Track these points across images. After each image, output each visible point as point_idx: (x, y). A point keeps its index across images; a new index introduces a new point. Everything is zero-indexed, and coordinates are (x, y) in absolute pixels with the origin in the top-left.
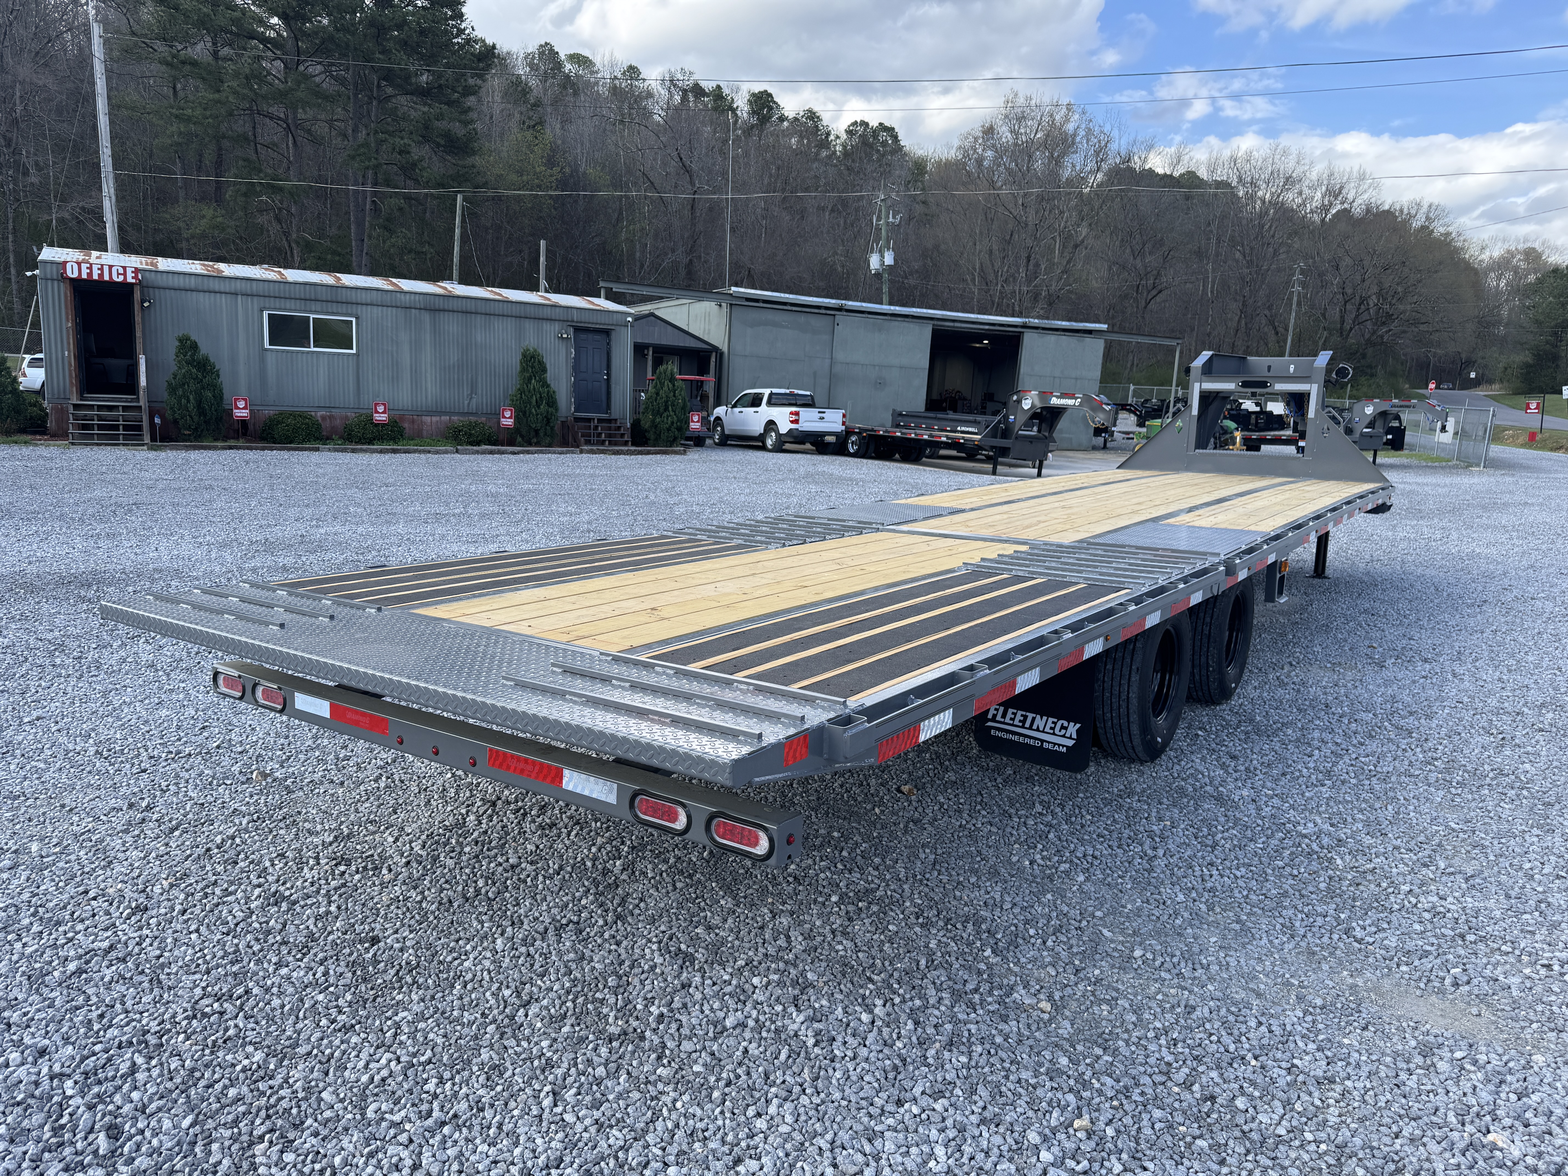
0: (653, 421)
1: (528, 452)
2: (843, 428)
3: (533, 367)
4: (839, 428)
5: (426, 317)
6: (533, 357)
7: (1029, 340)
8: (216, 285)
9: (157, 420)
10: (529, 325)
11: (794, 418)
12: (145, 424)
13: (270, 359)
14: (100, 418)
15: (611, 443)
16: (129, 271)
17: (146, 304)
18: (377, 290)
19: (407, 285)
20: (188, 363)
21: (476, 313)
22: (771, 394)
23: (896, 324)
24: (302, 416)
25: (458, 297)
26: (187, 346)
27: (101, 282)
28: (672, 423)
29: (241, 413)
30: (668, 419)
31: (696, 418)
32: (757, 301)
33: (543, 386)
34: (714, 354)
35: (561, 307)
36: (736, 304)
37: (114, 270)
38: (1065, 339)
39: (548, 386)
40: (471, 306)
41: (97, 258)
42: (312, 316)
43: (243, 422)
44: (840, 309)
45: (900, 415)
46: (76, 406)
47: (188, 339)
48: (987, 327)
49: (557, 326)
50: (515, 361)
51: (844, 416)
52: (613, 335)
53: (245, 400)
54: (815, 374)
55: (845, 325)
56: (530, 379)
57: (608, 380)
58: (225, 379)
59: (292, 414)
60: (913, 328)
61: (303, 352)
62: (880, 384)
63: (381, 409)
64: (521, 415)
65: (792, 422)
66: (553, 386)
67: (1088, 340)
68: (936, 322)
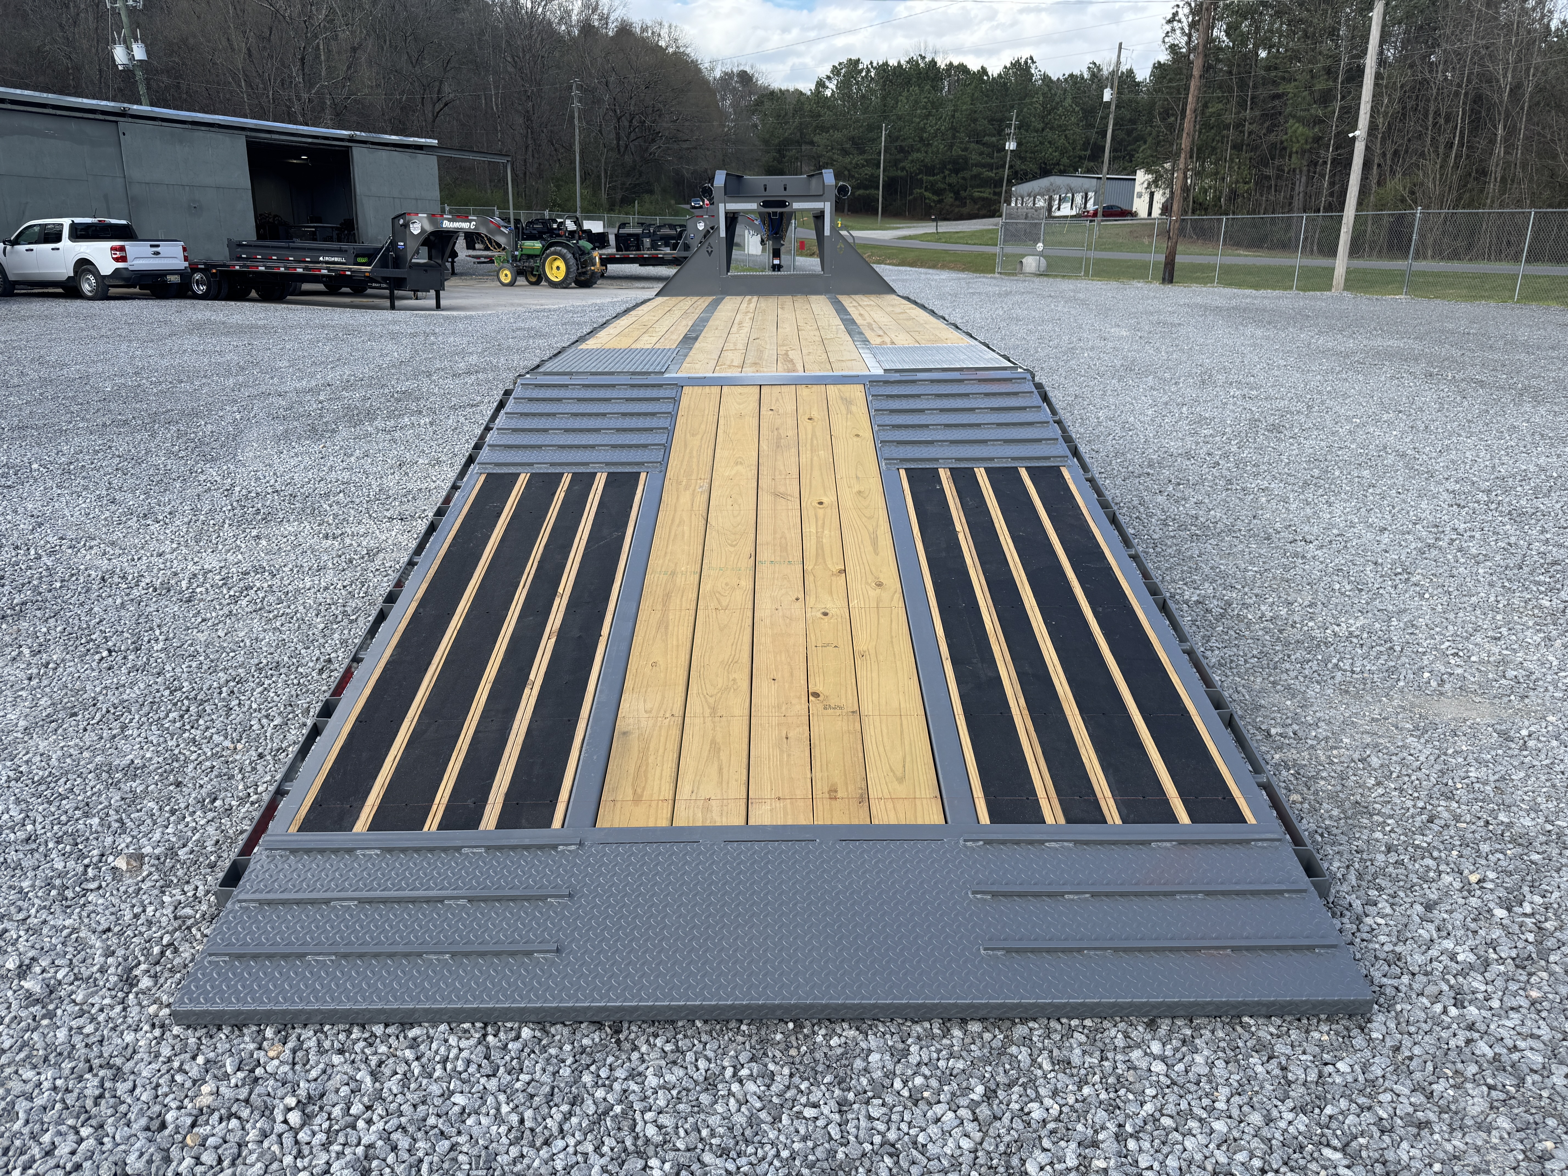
2: (187, 264)
4: (182, 264)
7: (358, 154)
11: (118, 254)
22: (73, 226)
23: (200, 134)
38: (397, 156)
44: (123, 114)
45: (240, 245)
48: (310, 140)
51: (184, 249)
54: (106, 197)
55: (134, 135)
60: (221, 139)
62: (196, 208)
65: (117, 260)
67: (421, 157)
68: (249, 133)
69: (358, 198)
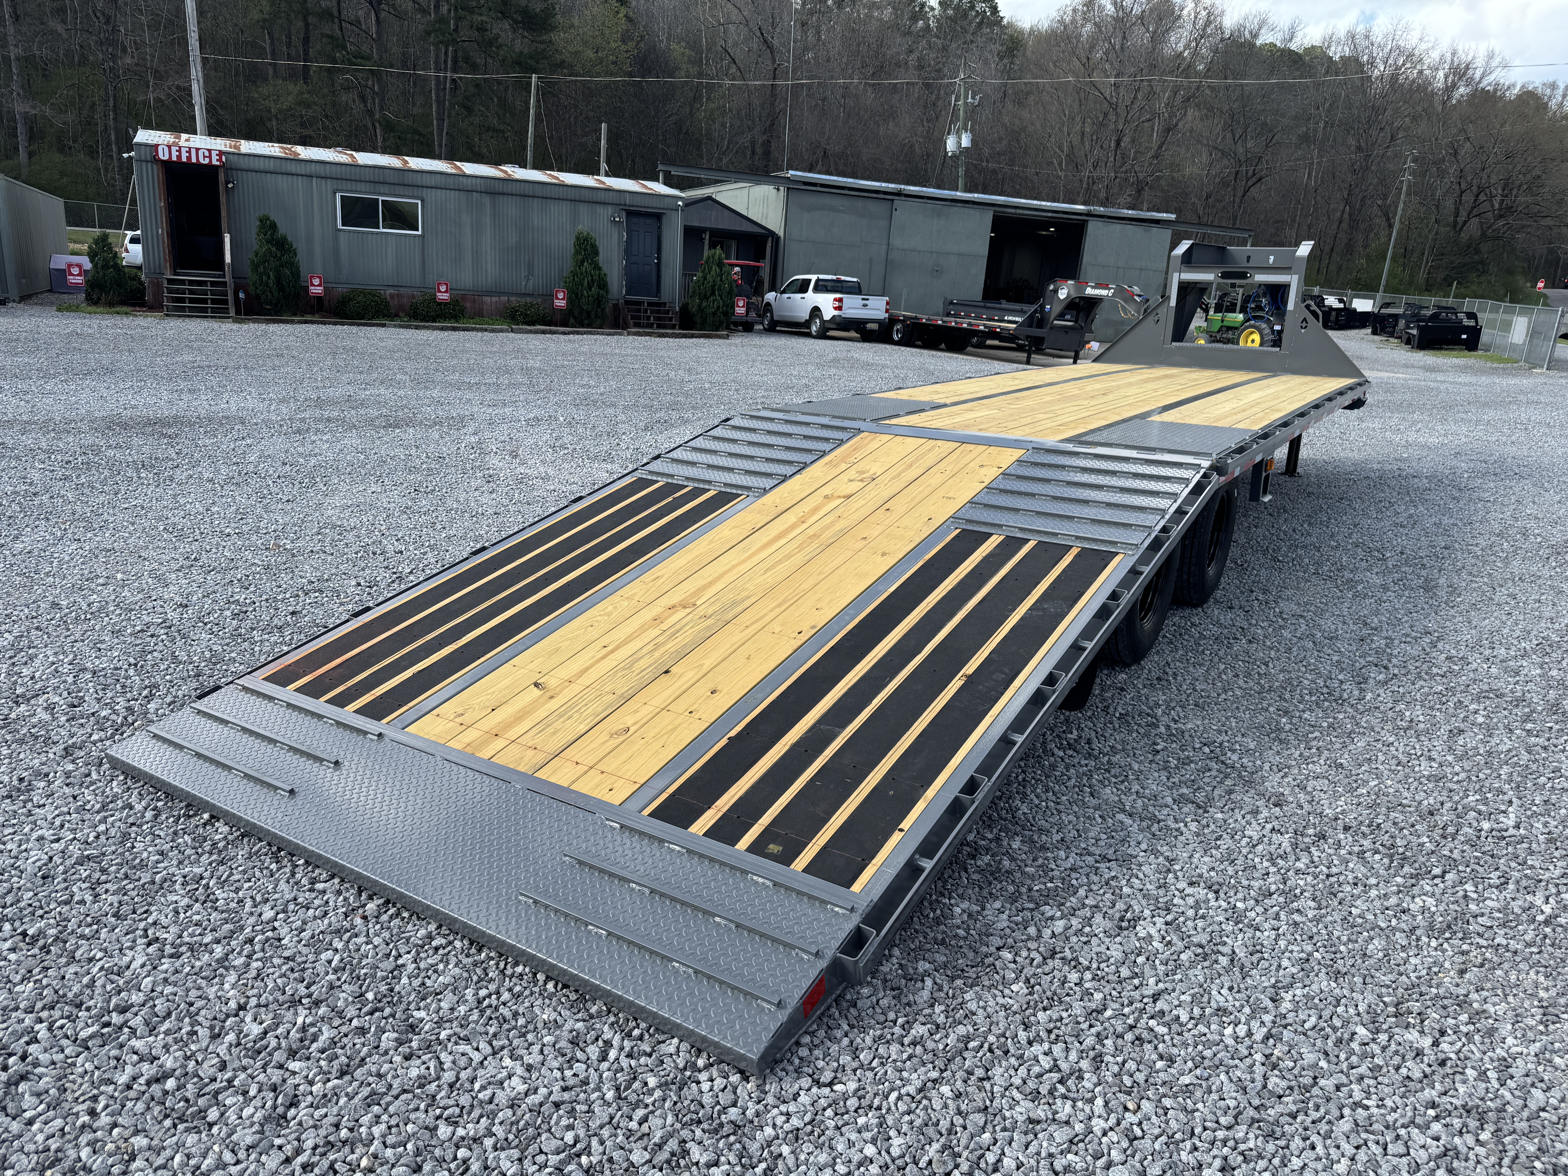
0: (700, 305)
1: (578, 333)
2: (887, 315)
3: (585, 250)
4: (883, 315)
5: (487, 200)
6: (586, 240)
7: (1094, 228)
8: (292, 168)
9: (241, 295)
10: (583, 209)
11: (838, 304)
12: (230, 298)
13: (343, 239)
14: (191, 292)
15: (659, 326)
16: (214, 153)
17: (230, 186)
18: (441, 173)
19: (470, 168)
20: (268, 242)
21: (534, 197)
22: (818, 280)
23: (956, 209)
24: (372, 294)
25: (517, 181)
26: (268, 226)
27: (189, 165)
28: (718, 308)
29: (316, 290)
30: (714, 303)
31: (741, 303)
32: (815, 185)
33: (594, 269)
34: (770, 239)
35: (614, 190)
36: (794, 188)
37: (201, 153)
38: (1130, 229)
39: (600, 269)
40: (528, 190)
41: (187, 140)
42: (381, 198)
43: (319, 298)
44: (899, 194)
45: (952, 302)
46: (170, 281)
47: (268, 219)
48: (1050, 215)
49: (610, 210)
50: (569, 244)
51: (888, 303)
52: (664, 219)
53: (320, 278)
54: (871, 260)
55: (903, 211)
56: (582, 262)
57: (659, 264)
58: (302, 258)
59: (362, 292)
60: (974, 214)
61: (373, 233)
62: (937, 271)
63: (443, 288)
64: (573, 297)
65: (835, 308)
66: (605, 269)
67: (1155, 230)
68: (997, 209)
69: (1083, 266)
